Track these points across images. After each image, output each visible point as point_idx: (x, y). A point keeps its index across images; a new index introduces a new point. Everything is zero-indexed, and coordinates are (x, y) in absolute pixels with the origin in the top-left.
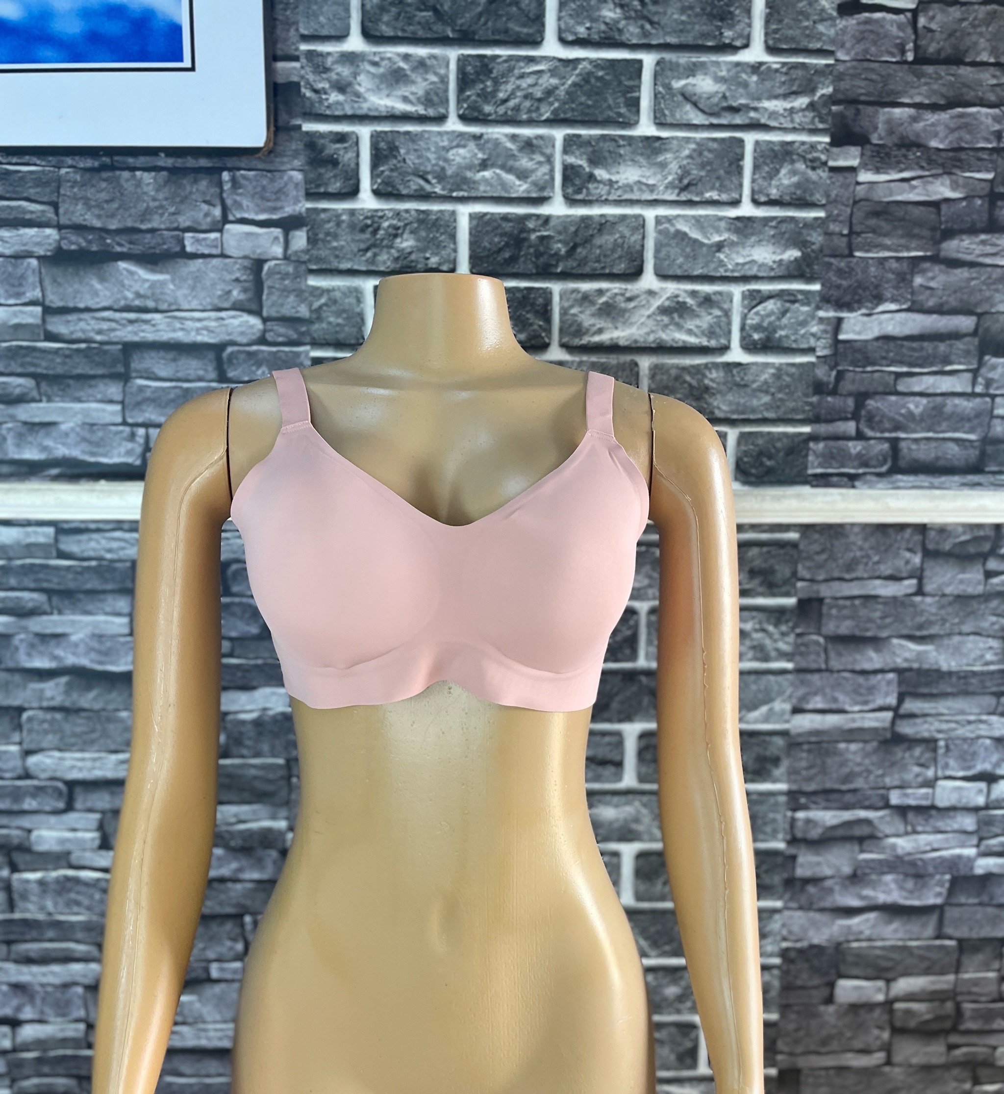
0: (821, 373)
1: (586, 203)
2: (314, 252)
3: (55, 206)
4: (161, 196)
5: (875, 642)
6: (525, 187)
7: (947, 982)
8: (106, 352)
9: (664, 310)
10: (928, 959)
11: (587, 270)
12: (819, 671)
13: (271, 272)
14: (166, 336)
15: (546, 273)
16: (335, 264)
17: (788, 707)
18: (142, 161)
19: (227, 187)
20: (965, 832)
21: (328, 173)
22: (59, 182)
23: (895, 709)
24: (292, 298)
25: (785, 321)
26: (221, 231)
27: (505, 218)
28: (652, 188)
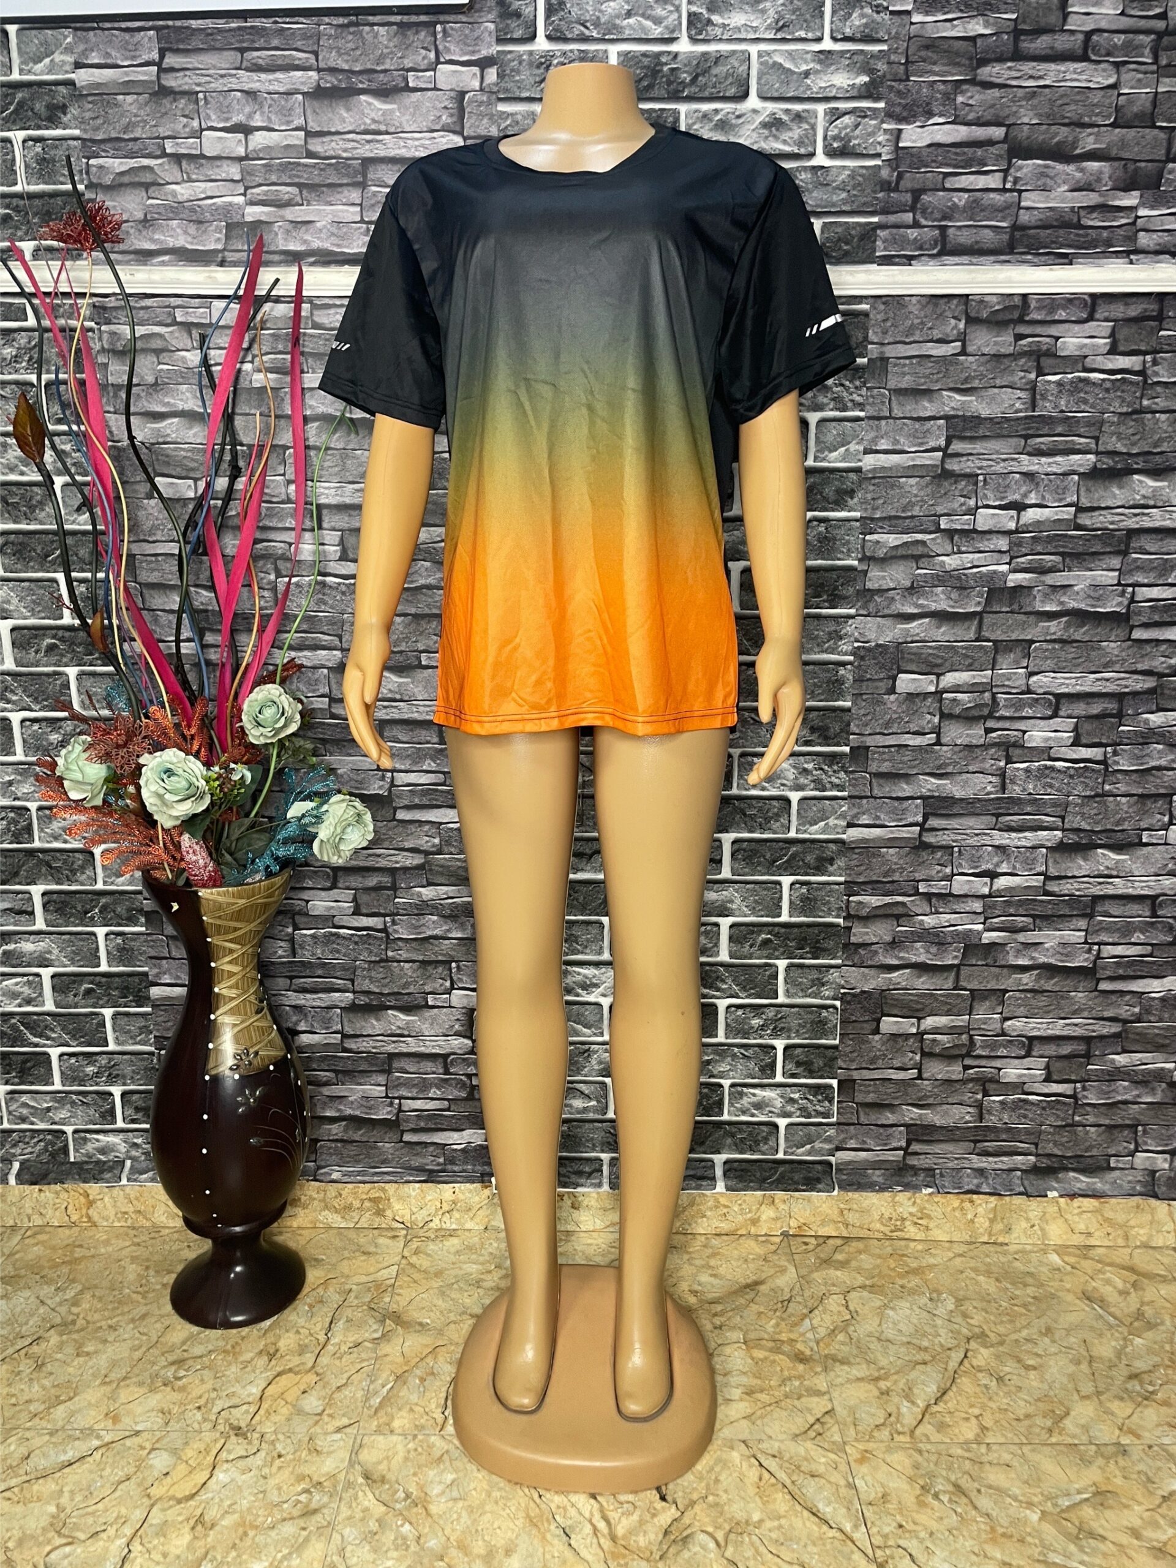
0: (885, 173)
1: (705, 41)
2: (502, 85)
3: (316, 54)
4: (391, 44)
5: (927, 393)
6: (660, 30)
7: (985, 677)
8: (349, 166)
9: (765, 125)
10: (972, 657)
11: (706, 94)
12: (886, 418)
13: (471, 101)
14: (392, 153)
15: (675, 97)
16: (517, 94)
17: (861, 448)
18: (377, 19)
19: (439, 36)
20: (1000, 552)
21: (513, 23)
22: (319, 35)
23: (944, 450)
24: (485, 121)
25: (857, 132)
26: (434, 70)
27: (645, 55)
28: (755, 29)
